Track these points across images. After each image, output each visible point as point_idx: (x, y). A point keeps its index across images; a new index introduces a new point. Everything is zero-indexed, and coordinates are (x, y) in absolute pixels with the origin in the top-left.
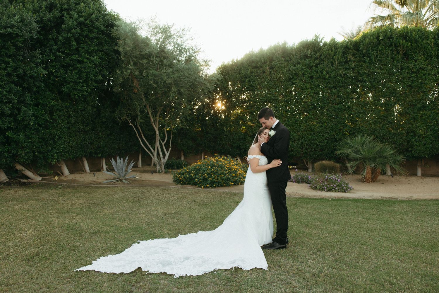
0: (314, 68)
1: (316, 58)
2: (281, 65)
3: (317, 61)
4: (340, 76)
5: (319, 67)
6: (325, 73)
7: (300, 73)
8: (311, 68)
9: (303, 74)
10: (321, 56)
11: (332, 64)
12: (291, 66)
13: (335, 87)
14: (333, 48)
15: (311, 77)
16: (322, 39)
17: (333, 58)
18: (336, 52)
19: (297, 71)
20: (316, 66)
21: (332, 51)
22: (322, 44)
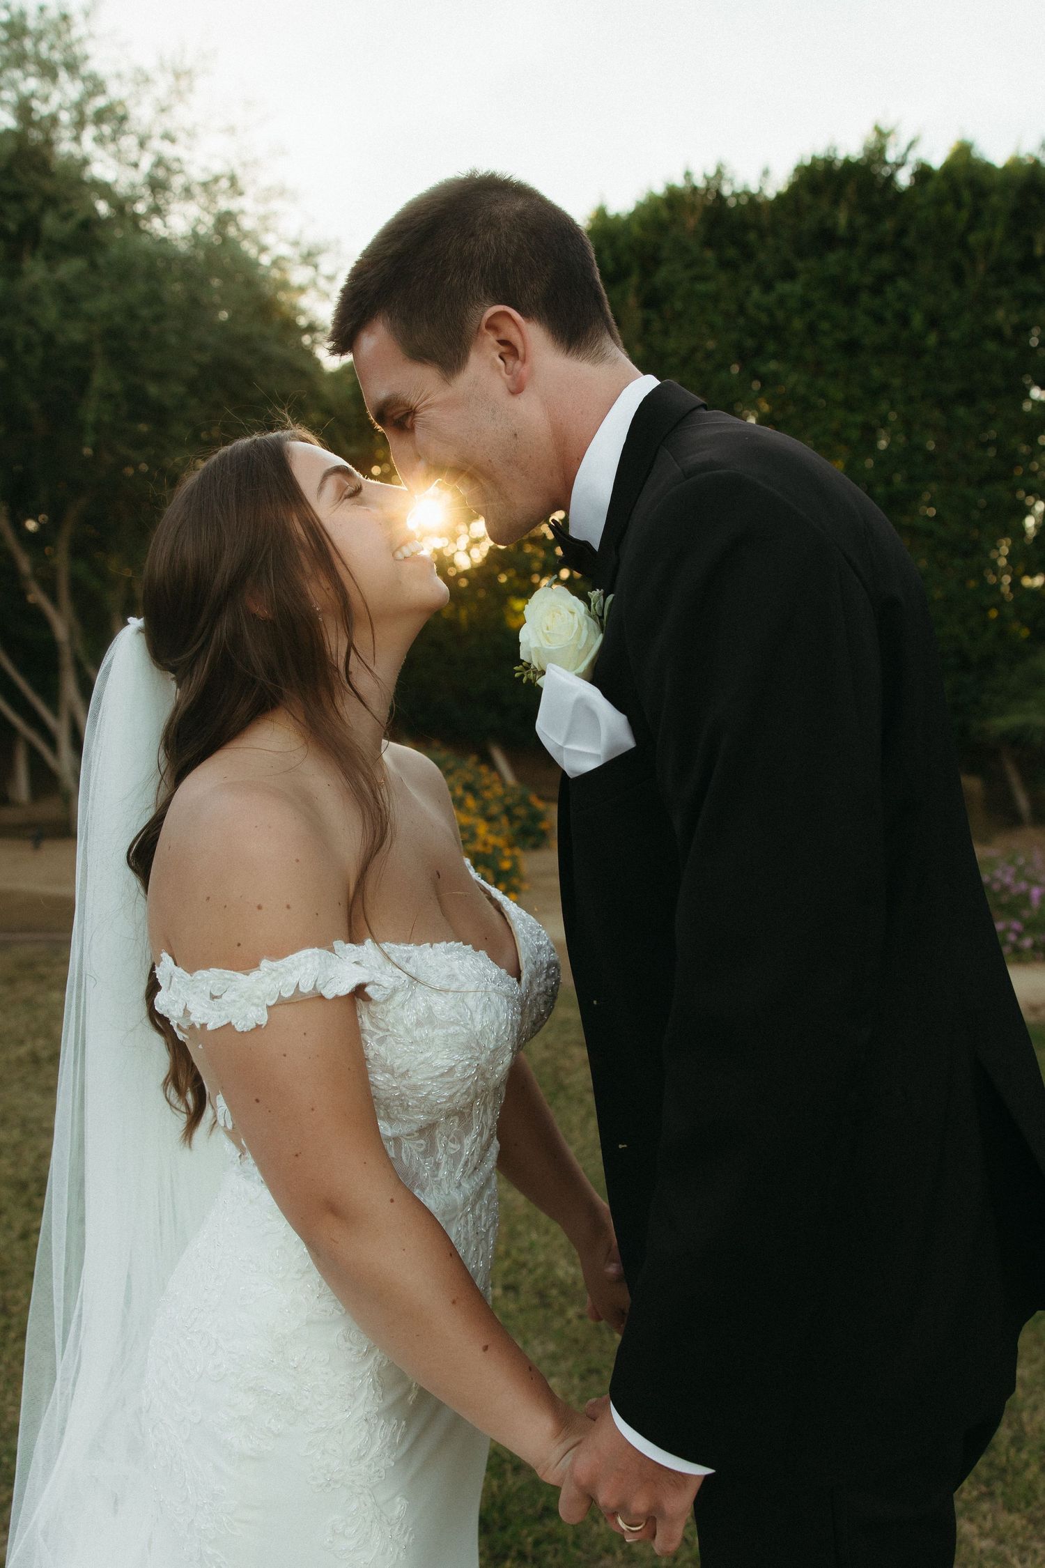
0: (865, 298)
1: (878, 248)
2: (701, 287)
3: (884, 263)
4: (997, 334)
5: (890, 293)
6: (917, 320)
7: (798, 324)
8: (849, 296)
9: (812, 329)
10: (901, 232)
11: (958, 276)
12: (748, 293)
13: (967, 397)
14: (966, 196)
15: (851, 347)
16: (911, 145)
17: (963, 244)
18: (976, 214)
19: (780, 315)
20: (876, 290)
21: (959, 205)
22: (904, 178)
